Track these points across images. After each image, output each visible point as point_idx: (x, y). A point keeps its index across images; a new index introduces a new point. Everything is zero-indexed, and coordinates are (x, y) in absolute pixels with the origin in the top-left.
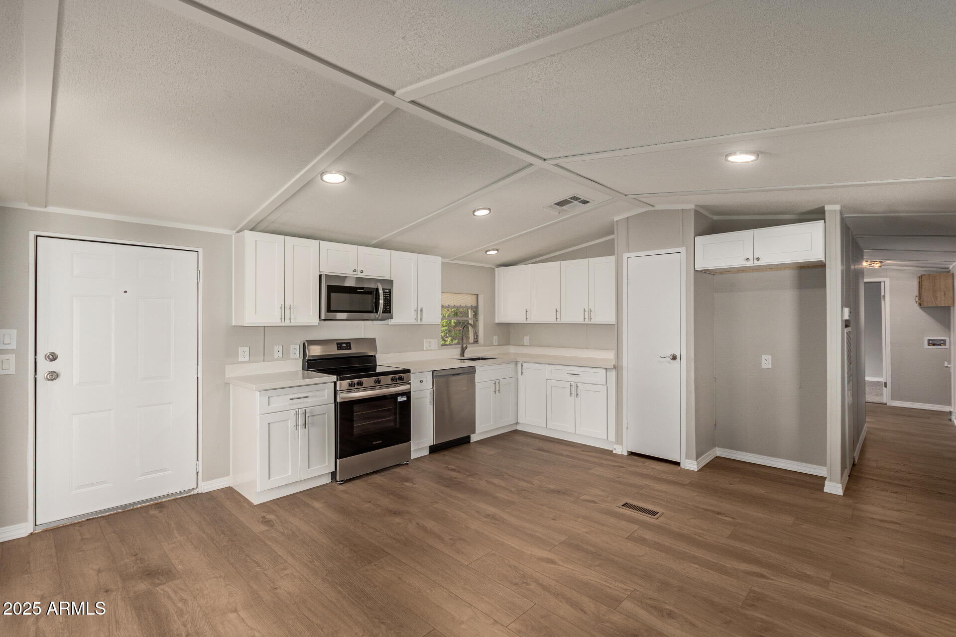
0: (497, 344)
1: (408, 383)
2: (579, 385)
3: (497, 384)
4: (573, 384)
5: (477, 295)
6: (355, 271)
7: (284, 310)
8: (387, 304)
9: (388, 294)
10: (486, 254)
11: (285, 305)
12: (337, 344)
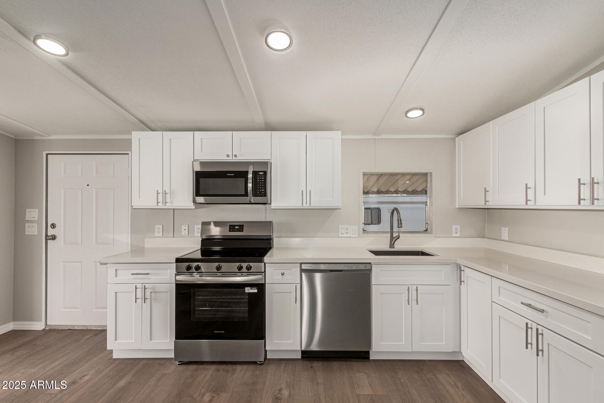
0: (458, 235)
1: (263, 273)
3: (413, 291)
4: (534, 327)
5: (427, 174)
6: (228, 156)
7: (160, 196)
8: (262, 187)
9: (263, 177)
10: (406, 116)
11: (160, 191)
12: (230, 226)
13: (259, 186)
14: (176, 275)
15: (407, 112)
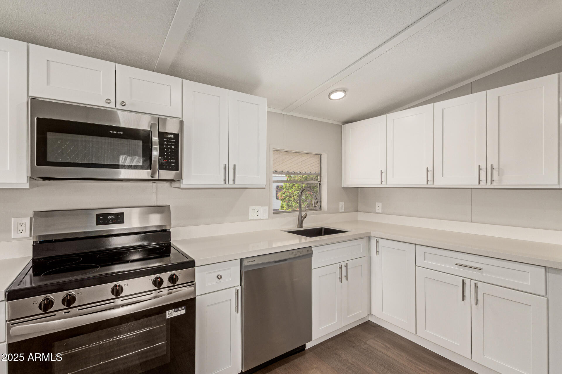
0: (343, 210)
1: (191, 283)
2: (480, 284)
3: (344, 269)
4: (467, 282)
5: (320, 155)
6: (109, 101)
8: (171, 156)
9: (173, 142)
10: (330, 98)
12: (98, 215)
13: (168, 156)
15: (329, 95)
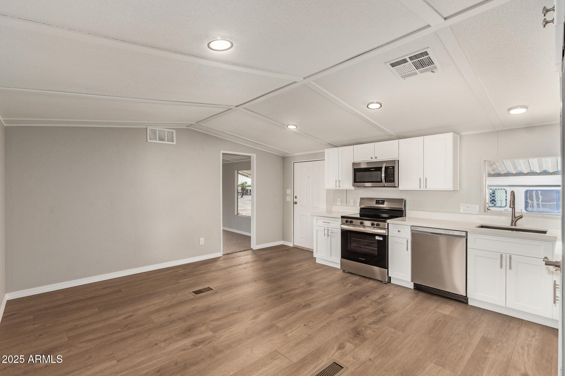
1: (385, 229)
6: (372, 158)
7: (337, 182)
8: (391, 176)
9: (392, 170)
11: (337, 180)
12: (377, 201)
13: (390, 176)
14: (341, 224)
15: (509, 110)
